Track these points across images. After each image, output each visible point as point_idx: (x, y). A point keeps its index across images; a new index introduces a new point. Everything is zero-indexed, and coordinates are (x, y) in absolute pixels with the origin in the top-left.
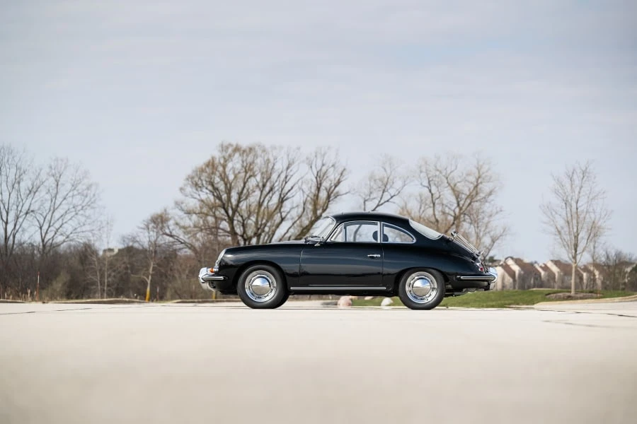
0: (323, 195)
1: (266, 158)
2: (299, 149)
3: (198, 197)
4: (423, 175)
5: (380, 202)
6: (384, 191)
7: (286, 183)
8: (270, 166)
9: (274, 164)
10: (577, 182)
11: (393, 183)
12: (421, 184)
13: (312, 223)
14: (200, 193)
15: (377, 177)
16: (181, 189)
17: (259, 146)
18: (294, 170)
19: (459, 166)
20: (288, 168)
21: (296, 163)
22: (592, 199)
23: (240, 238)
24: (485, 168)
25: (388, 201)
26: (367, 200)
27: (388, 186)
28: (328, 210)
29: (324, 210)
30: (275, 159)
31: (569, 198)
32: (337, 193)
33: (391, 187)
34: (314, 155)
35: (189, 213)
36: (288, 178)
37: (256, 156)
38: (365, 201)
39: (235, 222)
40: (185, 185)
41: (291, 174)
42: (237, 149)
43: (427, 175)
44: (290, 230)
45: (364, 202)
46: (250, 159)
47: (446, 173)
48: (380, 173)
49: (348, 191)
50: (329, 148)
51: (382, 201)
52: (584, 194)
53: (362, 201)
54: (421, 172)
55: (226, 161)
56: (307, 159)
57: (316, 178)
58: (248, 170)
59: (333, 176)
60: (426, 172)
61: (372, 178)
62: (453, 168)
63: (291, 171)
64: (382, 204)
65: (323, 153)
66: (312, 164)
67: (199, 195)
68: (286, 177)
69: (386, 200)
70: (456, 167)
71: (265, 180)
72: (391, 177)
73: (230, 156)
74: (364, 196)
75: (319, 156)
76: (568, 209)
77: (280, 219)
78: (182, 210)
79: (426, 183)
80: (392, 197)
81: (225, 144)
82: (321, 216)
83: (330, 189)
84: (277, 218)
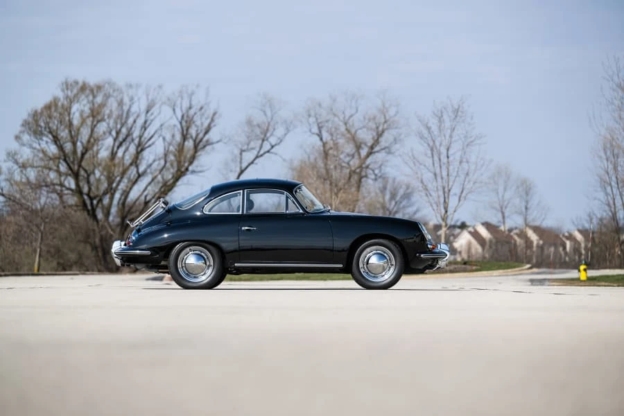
0: (189, 144)
1: (119, 98)
2: (160, 87)
3: (38, 147)
4: (312, 120)
5: (259, 152)
6: (263, 140)
7: (145, 129)
8: (125, 108)
9: (130, 107)
10: (447, 124)
11: (274, 129)
12: (310, 131)
13: (177, 178)
14: (41, 142)
15: (255, 123)
16: (17, 138)
17: (108, 84)
18: (155, 114)
19: (359, 109)
20: (147, 112)
21: (157, 106)
22: (468, 145)
23: (86, 197)
24: (392, 112)
25: (268, 152)
26: (244, 151)
27: (268, 135)
28: (195, 163)
29: (191, 163)
30: (132, 99)
31: (437, 144)
32: (207, 141)
33: (272, 135)
34: (177, 94)
35: (24, 166)
36: (148, 123)
37: (107, 96)
38: (242, 151)
39: (81, 178)
40: (21, 132)
41: (152, 117)
42: (83, 88)
43: (317, 119)
44: (149, 188)
45: (241, 154)
46: (99, 99)
47: (344, 118)
48: (259, 118)
49: (218, 139)
50: (198, 86)
51: (262, 152)
52: (457, 138)
53: (237, 152)
54: (310, 116)
55: (71, 102)
56: (169, 99)
57: (181, 123)
58: (96, 114)
59: (200, 122)
60: (315, 117)
61: (249, 122)
62: (353, 111)
63: (152, 114)
64: (261, 156)
65: (190, 92)
66: (174, 105)
67: (39, 144)
68: (145, 122)
69: (266, 150)
70: (357, 111)
71: (119, 126)
72: (272, 124)
73: (76, 96)
74: (240, 146)
75: (185, 96)
76: (436, 158)
77: (137, 175)
78: (16, 162)
79: (315, 130)
80: (272, 147)
81: (71, 80)
82: (187, 169)
83: (196, 138)
84: (132, 172)
